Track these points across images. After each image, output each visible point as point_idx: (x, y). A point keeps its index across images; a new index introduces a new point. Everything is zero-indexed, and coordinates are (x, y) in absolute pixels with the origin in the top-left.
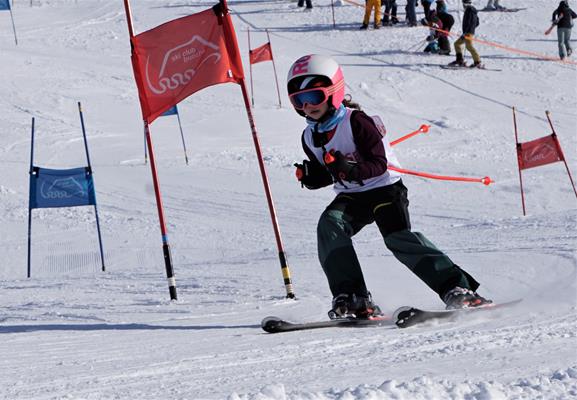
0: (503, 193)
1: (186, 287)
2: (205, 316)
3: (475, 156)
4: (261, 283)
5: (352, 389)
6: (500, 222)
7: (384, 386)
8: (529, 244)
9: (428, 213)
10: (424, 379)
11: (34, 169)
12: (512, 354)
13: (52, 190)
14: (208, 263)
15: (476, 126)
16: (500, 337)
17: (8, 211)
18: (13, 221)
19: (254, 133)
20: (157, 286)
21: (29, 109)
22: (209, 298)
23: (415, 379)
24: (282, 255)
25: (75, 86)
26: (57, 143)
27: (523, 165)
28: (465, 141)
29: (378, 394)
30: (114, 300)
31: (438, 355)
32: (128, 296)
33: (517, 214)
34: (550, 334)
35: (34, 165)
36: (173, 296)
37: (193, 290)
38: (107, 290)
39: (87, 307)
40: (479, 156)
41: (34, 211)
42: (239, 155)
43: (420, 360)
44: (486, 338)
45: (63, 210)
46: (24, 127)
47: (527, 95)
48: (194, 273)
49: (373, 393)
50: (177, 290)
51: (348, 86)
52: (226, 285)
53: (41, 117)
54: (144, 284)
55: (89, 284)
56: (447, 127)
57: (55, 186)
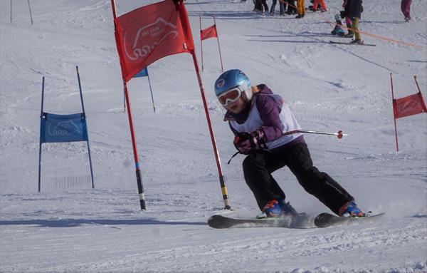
0: (383, 136)
1: (152, 201)
3: (363, 108)
4: (206, 199)
6: (380, 156)
8: (400, 172)
9: (328, 149)
10: (323, 268)
11: (43, 114)
12: (386, 251)
13: (57, 130)
14: (169, 183)
15: (364, 87)
16: (378, 239)
17: (25, 144)
18: (29, 152)
19: (202, 90)
20: (132, 199)
21: (41, 71)
22: (169, 209)
23: (317, 268)
24: (221, 178)
25: (74, 54)
26: (61, 96)
27: (397, 115)
28: (356, 98)
30: (100, 209)
31: (333, 251)
32: (110, 207)
33: (392, 151)
34: (414, 237)
35: (44, 111)
36: (143, 207)
37: (157, 202)
38: (95, 202)
39: (81, 214)
40: (365, 108)
41: (43, 144)
42: (192, 106)
43: (320, 254)
44: (367, 239)
45: (64, 144)
46: (37, 84)
47: (401, 64)
48: (158, 190)
50: (146, 202)
51: (272, 57)
52: (181, 199)
53: (49, 77)
54: (122, 198)
55: (82, 197)
56: (342, 87)
57: (59, 127)
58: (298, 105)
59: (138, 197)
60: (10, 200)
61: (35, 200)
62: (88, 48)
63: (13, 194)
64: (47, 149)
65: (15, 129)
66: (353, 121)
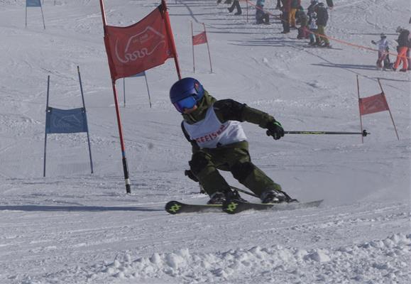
1: (137, 185)
2: (147, 203)
4: (185, 183)
5: (233, 252)
7: (253, 250)
10: (278, 246)
11: (48, 108)
15: (336, 87)
17: (35, 135)
20: (120, 184)
21: (51, 71)
22: (151, 192)
23: (273, 246)
25: (81, 56)
26: (69, 92)
27: (362, 112)
28: (329, 97)
29: (248, 255)
30: (91, 192)
32: (100, 190)
34: (362, 219)
35: (49, 106)
36: (128, 191)
37: (142, 187)
38: (87, 186)
39: (73, 197)
40: (337, 106)
41: (49, 136)
45: (70, 135)
48: (144, 176)
49: (245, 254)
50: (131, 187)
51: (255, 60)
52: (163, 184)
53: (59, 76)
54: (112, 183)
55: (76, 182)
56: (316, 87)
57: (63, 120)
58: (277, 103)
59: (123, 181)
60: (12, 184)
61: (35, 183)
62: (93, 50)
63: (16, 179)
64: (55, 139)
65: (27, 121)
66: (326, 117)
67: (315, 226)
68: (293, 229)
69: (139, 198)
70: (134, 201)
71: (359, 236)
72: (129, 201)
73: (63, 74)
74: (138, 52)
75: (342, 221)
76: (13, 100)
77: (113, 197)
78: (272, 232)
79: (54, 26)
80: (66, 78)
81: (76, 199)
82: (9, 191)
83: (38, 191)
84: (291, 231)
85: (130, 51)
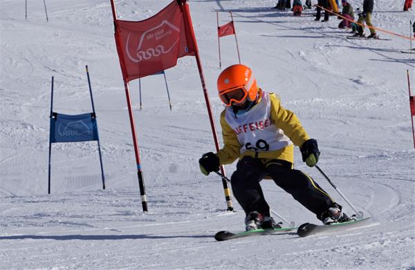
0: (401, 132)
1: (156, 202)
2: (166, 223)
3: (382, 105)
4: (211, 199)
6: (392, 155)
11: (53, 114)
13: (67, 130)
15: (383, 83)
17: (38, 143)
18: (42, 151)
20: (135, 201)
21: (56, 69)
22: (171, 210)
25: (90, 52)
26: (77, 94)
30: (102, 211)
32: (112, 209)
34: (412, 238)
35: (54, 111)
36: (145, 209)
37: (160, 204)
38: (98, 204)
39: (82, 217)
40: (384, 105)
41: (54, 145)
48: (163, 191)
50: (148, 204)
51: (290, 53)
52: (185, 200)
53: (65, 75)
54: (126, 200)
55: (85, 199)
56: (362, 84)
57: (69, 127)
58: (316, 102)
59: (139, 197)
60: (12, 202)
61: (38, 202)
65: (29, 128)
66: (372, 118)
67: (358, 247)
68: (333, 250)
69: (157, 217)
70: (151, 221)
71: (408, 257)
72: (146, 220)
73: (69, 72)
74: (153, 50)
75: (389, 241)
76: (12, 104)
77: (128, 217)
78: (309, 254)
79: (58, 18)
80: (74, 77)
81: (84, 219)
82: (8, 211)
83: (41, 211)
84: (331, 253)
85: (144, 48)
